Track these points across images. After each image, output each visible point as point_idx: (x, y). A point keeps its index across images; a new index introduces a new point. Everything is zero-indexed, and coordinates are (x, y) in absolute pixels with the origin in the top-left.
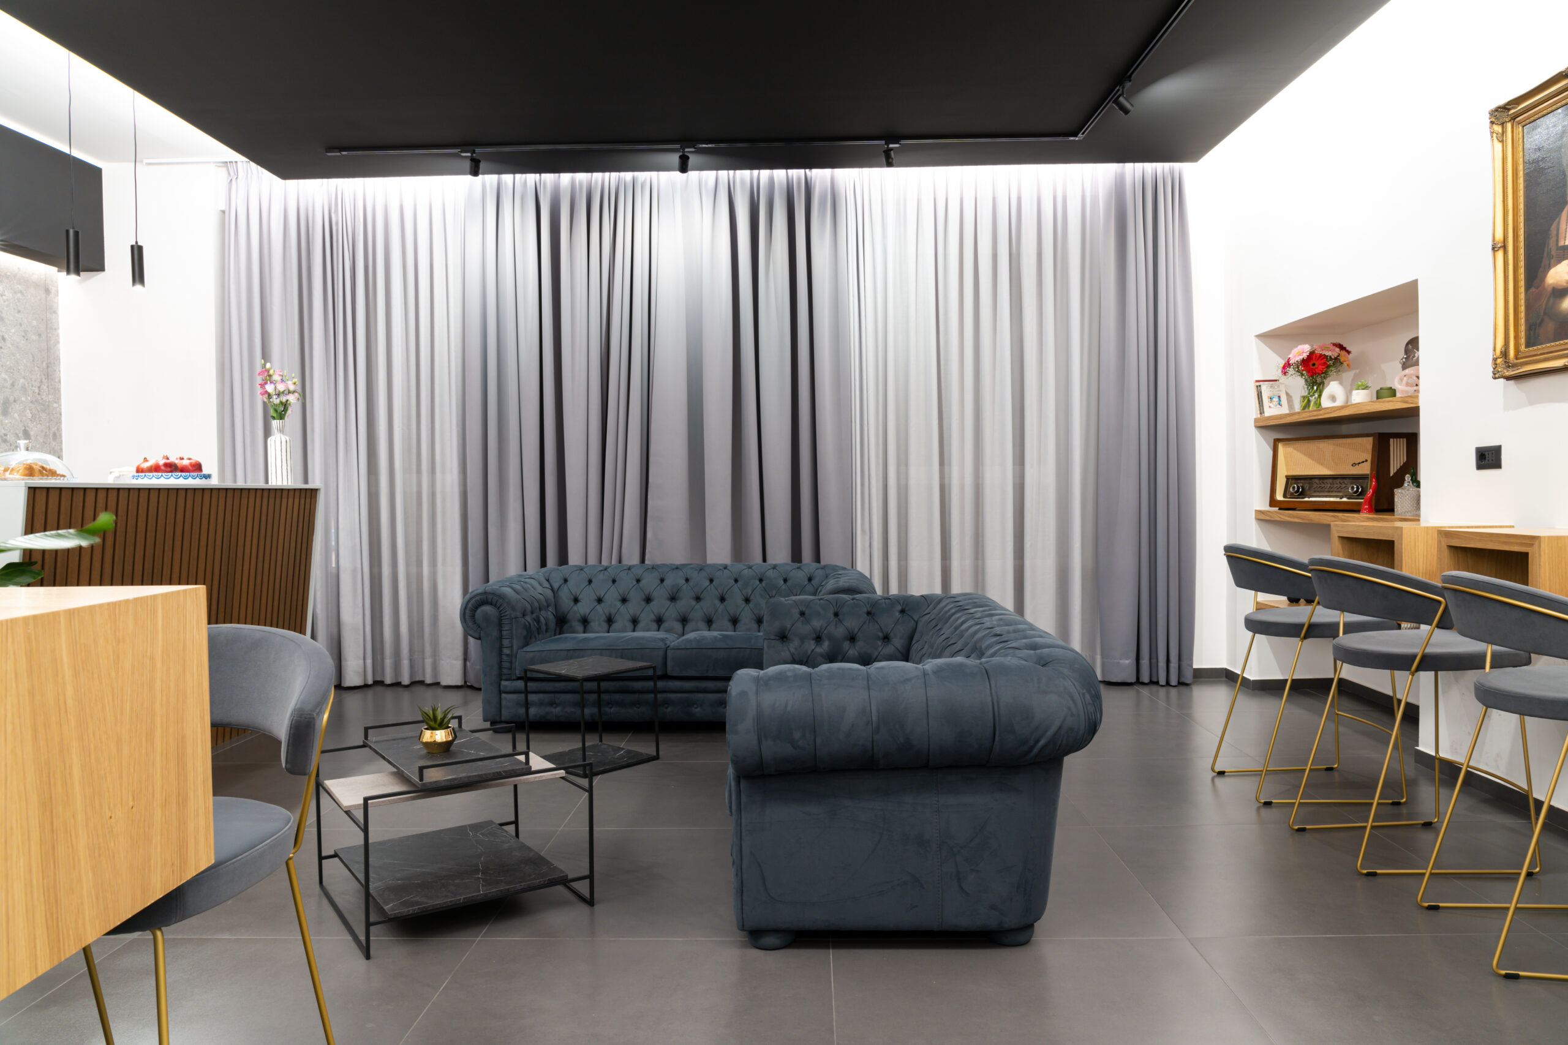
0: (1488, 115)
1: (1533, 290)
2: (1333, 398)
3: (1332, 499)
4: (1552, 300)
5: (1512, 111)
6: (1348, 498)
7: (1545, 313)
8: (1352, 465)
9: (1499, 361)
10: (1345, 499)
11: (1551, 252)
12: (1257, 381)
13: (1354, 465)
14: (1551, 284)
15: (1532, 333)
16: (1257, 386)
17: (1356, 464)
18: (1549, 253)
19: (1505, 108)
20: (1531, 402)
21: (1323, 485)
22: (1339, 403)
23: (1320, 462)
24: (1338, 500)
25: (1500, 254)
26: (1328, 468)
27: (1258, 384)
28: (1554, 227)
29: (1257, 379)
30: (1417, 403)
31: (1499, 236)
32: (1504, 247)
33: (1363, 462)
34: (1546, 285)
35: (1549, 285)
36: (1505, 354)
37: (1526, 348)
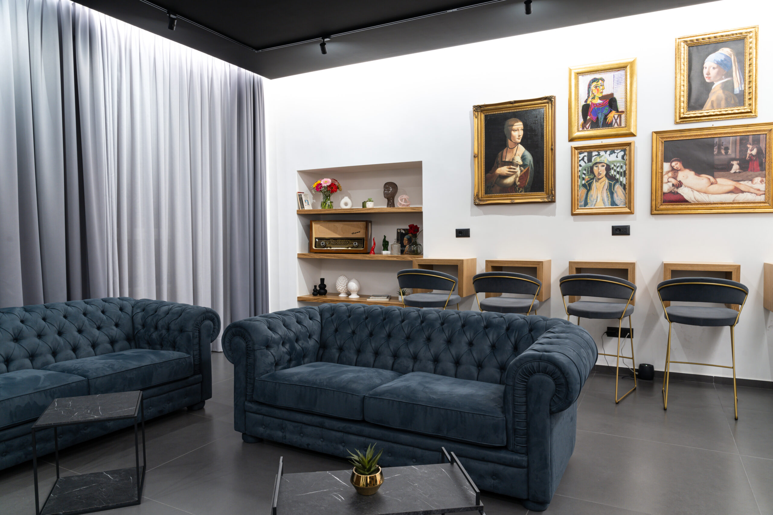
0: (472, 108)
1: (489, 174)
2: (346, 204)
3: (344, 248)
4: (499, 179)
5: (482, 108)
6: (351, 248)
7: (495, 183)
8: (352, 234)
9: (476, 198)
10: (350, 248)
11: (498, 162)
12: (298, 192)
13: (353, 233)
14: (498, 173)
15: (488, 190)
16: (299, 195)
17: (354, 233)
18: (497, 163)
19: (480, 107)
20: (485, 214)
21: (336, 242)
22: (348, 207)
23: (335, 232)
24: (346, 249)
25: (476, 159)
26: (339, 235)
27: (299, 194)
28: (500, 153)
29: (299, 192)
30: (422, 210)
31: (476, 151)
32: (478, 156)
33: (358, 232)
34: (496, 173)
35: (497, 174)
36: (477, 195)
37: (485, 194)
